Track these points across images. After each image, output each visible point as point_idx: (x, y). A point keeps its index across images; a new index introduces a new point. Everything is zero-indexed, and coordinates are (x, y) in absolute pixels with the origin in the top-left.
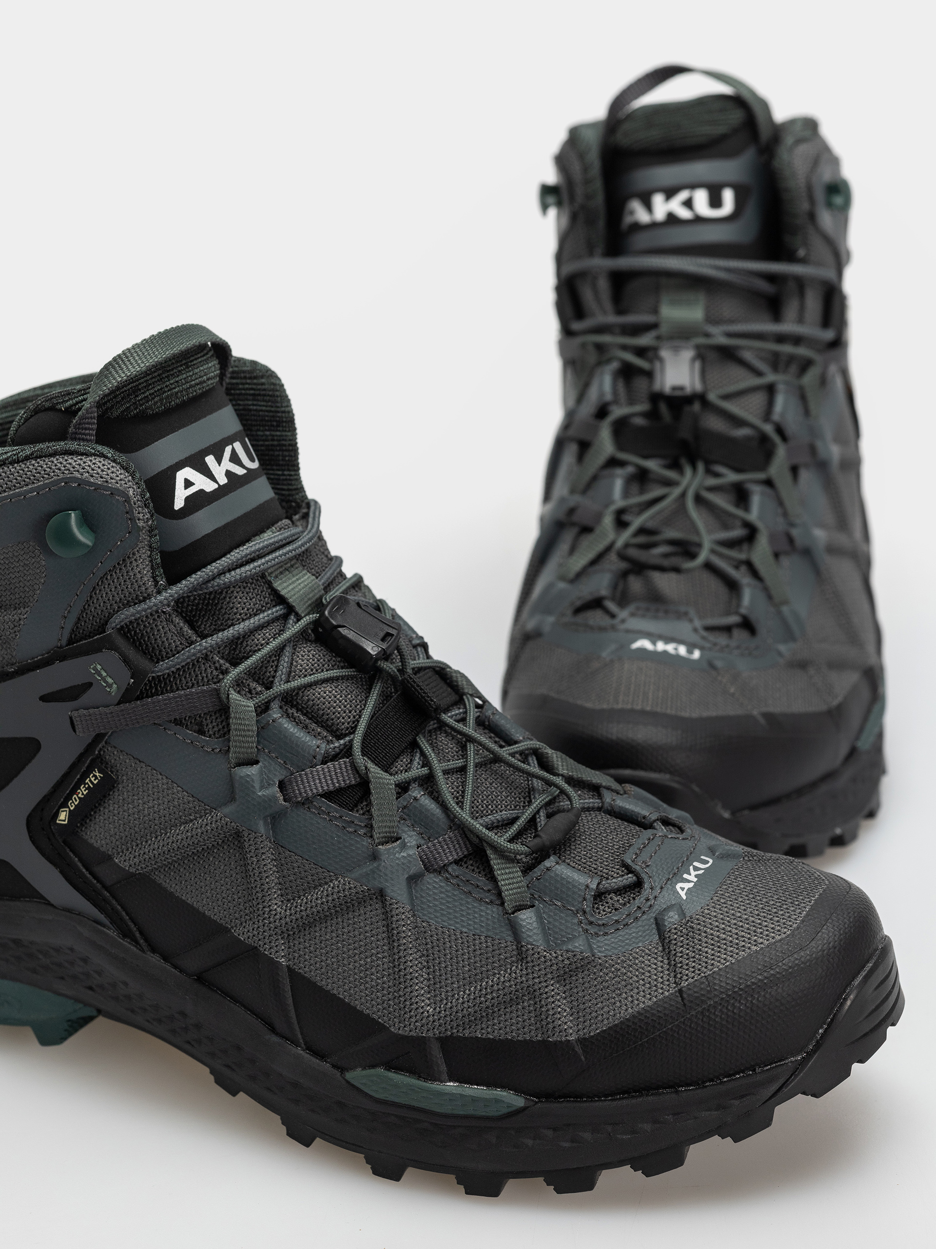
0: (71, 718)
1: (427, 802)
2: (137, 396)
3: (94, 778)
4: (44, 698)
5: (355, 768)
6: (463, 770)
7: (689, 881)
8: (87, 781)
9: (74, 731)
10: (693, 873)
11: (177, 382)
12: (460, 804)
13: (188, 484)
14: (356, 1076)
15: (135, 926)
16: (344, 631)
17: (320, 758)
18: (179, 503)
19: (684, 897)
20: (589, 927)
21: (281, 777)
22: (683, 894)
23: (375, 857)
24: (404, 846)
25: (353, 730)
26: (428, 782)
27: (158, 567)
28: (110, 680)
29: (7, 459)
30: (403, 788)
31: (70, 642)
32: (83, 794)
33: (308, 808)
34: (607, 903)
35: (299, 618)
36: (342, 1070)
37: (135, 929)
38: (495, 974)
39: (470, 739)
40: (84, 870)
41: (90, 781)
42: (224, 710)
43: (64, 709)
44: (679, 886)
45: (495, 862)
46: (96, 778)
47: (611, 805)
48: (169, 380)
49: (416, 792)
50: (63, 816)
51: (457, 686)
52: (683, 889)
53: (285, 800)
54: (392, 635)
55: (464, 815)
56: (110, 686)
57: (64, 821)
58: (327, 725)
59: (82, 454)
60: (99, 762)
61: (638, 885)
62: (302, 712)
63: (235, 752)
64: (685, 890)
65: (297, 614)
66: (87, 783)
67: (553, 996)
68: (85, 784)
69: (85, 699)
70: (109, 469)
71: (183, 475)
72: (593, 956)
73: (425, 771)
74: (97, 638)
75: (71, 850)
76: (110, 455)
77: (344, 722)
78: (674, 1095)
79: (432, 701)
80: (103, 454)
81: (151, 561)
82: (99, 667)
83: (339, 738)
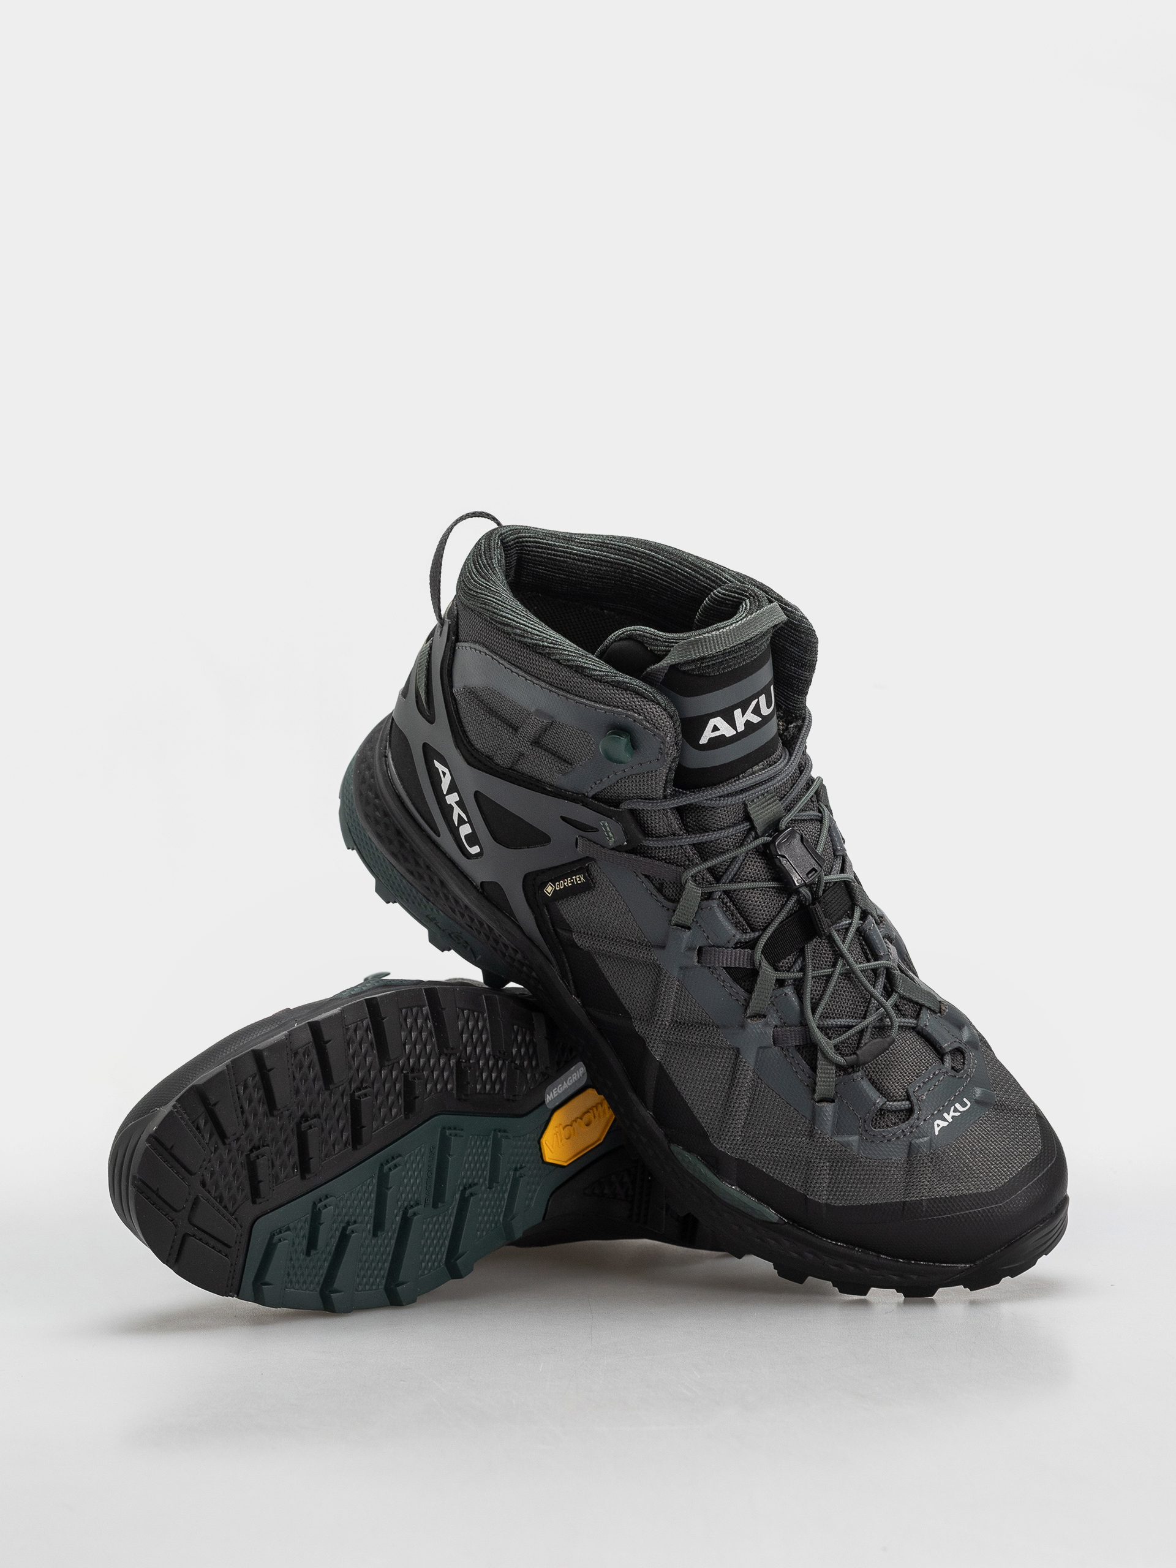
0: (577, 839)
1: (794, 999)
2: (702, 663)
3: (579, 879)
4: (563, 819)
5: (752, 959)
6: (829, 977)
7: (945, 1120)
8: (574, 877)
9: (577, 847)
10: (952, 1114)
11: (735, 657)
12: (814, 1012)
13: (715, 729)
14: (677, 1149)
15: (572, 975)
16: (784, 861)
17: (732, 944)
18: (704, 740)
19: (937, 1133)
20: (864, 1133)
21: (701, 945)
22: (937, 1130)
23: (743, 1026)
24: (766, 1024)
25: (764, 929)
26: (799, 986)
27: (670, 782)
28: (611, 834)
29: (594, 675)
30: (781, 983)
31: (594, 797)
32: (567, 884)
33: (712, 972)
34: (884, 1118)
35: (756, 837)
36: (671, 1141)
37: (571, 978)
38: (790, 1137)
39: (842, 956)
40: (551, 926)
41: (576, 879)
42: (681, 887)
43: (575, 833)
44: (938, 1122)
45: (821, 1062)
46: (580, 880)
47: (922, 1029)
48: (729, 655)
49: (789, 991)
50: (549, 889)
51: (854, 897)
52: (938, 1125)
53: (698, 962)
54: (816, 871)
55: (813, 1022)
56: (610, 838)
57: (549, 894)
58: (747, 919)
59: (645, 698)
60: (586, 871)
61: (910, 1111)
62: (733, 903)
63: (677, 918)
64: (940, 1127)
65: (756, 833)
66: (573, 879)
67: (824, 1175)
68: (572, 879)
69: (590, 835)
70: (659, 716)
71: (712, 722)
72: (858, 1155)
73: (800, 975)
74: (612, 810)
75: (547, 909)
76: (663, 705)
77: (759, 922)
78: (875, 1259)
79: (824, 931)
80: (659, 703)
81: (667, 777)
82: (606, 824)
83: (753, 930)
